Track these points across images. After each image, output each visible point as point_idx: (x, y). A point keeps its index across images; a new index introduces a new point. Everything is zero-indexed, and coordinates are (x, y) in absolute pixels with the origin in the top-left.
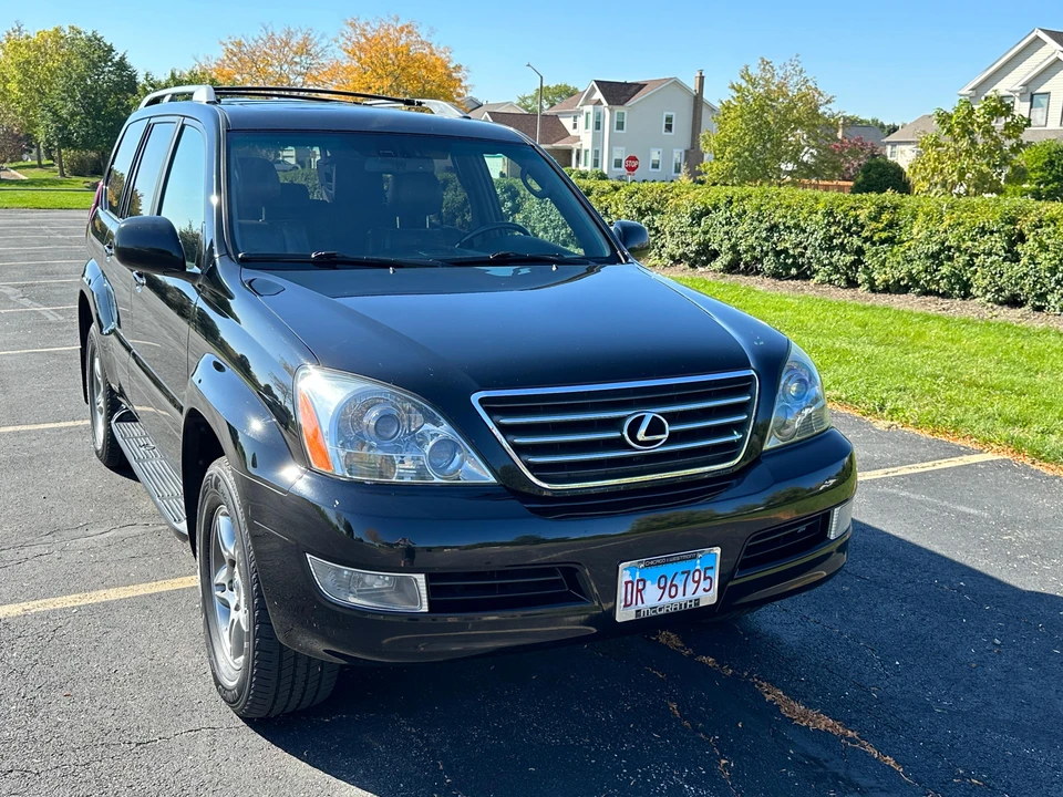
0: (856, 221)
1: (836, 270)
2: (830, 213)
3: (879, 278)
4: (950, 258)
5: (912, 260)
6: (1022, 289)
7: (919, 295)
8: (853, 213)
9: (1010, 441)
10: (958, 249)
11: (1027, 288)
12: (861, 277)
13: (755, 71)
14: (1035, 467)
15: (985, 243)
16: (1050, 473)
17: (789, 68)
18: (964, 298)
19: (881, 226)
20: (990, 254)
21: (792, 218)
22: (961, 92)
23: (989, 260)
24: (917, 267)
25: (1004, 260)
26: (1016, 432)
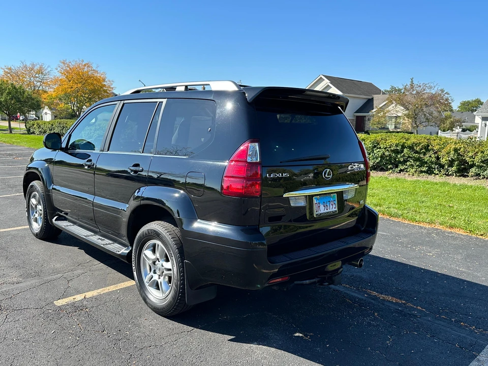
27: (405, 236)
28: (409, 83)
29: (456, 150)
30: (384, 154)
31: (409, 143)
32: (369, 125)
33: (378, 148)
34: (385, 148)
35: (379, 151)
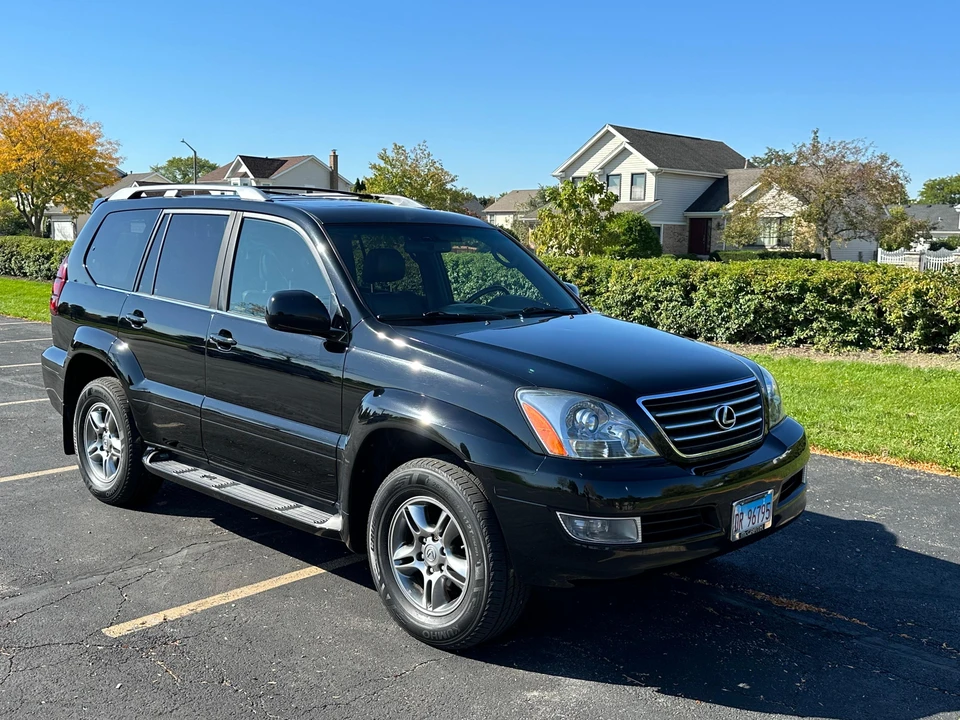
5: (610, 307)
6: (697, 325)
8: (561, 272)
10: (646, 298)
11: (700, 325)
15: (666, 293)
17: (419, 152)
19: (584, 282)
20: (671, 301)
21: (512, 277)
22: (557, 173)
23: (671, 305)
25: (682, 305)
28: (809, 143)
29: (918, 294)
30: (762, 306)
31: (816, 279)
32: (721, 240)
33: (747, 293)
34: (764, 293)
35: (749, 300)
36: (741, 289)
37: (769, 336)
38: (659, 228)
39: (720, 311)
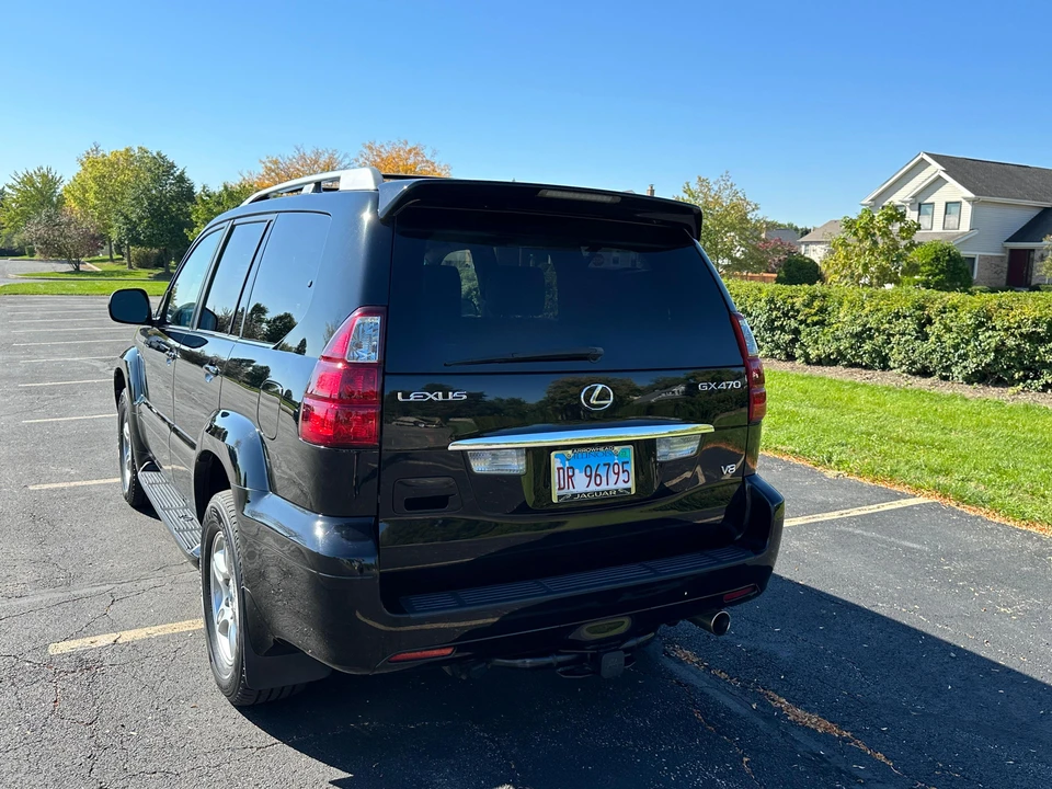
0: (792, 308)
1: (778, 347)
2: (771, 301)
3: (813, 354)
4: (871, 337)
5: (839, 339)
6: (931, 362)
7: (846, 366)
8: (790, 300)
9: (937, 488)
10: (878, 330)
11: (935, 362)
12: (798, 352)
13: (694, 187)
14: (959, 509)
15: (900, 325)
16: (973, 514)
17: (722, 183)
18: (883, 369)
19: (813, 311)
20: (903, 334)
21: (741, 305)
22: (863, 202)
23: (903, 339)
24: (844, 344)
25: (916, 339)
26: (942, 480)
27: (968, 556)
30: (1003, 344)
32: (1042, 271)
33: (988, 329)
34: (1007, 330)
35: (990, 337)
36: (981, 324)
37: (1012, 377)
38: (974, 259)
39: (956, 347)
